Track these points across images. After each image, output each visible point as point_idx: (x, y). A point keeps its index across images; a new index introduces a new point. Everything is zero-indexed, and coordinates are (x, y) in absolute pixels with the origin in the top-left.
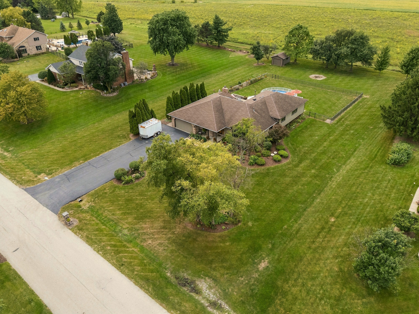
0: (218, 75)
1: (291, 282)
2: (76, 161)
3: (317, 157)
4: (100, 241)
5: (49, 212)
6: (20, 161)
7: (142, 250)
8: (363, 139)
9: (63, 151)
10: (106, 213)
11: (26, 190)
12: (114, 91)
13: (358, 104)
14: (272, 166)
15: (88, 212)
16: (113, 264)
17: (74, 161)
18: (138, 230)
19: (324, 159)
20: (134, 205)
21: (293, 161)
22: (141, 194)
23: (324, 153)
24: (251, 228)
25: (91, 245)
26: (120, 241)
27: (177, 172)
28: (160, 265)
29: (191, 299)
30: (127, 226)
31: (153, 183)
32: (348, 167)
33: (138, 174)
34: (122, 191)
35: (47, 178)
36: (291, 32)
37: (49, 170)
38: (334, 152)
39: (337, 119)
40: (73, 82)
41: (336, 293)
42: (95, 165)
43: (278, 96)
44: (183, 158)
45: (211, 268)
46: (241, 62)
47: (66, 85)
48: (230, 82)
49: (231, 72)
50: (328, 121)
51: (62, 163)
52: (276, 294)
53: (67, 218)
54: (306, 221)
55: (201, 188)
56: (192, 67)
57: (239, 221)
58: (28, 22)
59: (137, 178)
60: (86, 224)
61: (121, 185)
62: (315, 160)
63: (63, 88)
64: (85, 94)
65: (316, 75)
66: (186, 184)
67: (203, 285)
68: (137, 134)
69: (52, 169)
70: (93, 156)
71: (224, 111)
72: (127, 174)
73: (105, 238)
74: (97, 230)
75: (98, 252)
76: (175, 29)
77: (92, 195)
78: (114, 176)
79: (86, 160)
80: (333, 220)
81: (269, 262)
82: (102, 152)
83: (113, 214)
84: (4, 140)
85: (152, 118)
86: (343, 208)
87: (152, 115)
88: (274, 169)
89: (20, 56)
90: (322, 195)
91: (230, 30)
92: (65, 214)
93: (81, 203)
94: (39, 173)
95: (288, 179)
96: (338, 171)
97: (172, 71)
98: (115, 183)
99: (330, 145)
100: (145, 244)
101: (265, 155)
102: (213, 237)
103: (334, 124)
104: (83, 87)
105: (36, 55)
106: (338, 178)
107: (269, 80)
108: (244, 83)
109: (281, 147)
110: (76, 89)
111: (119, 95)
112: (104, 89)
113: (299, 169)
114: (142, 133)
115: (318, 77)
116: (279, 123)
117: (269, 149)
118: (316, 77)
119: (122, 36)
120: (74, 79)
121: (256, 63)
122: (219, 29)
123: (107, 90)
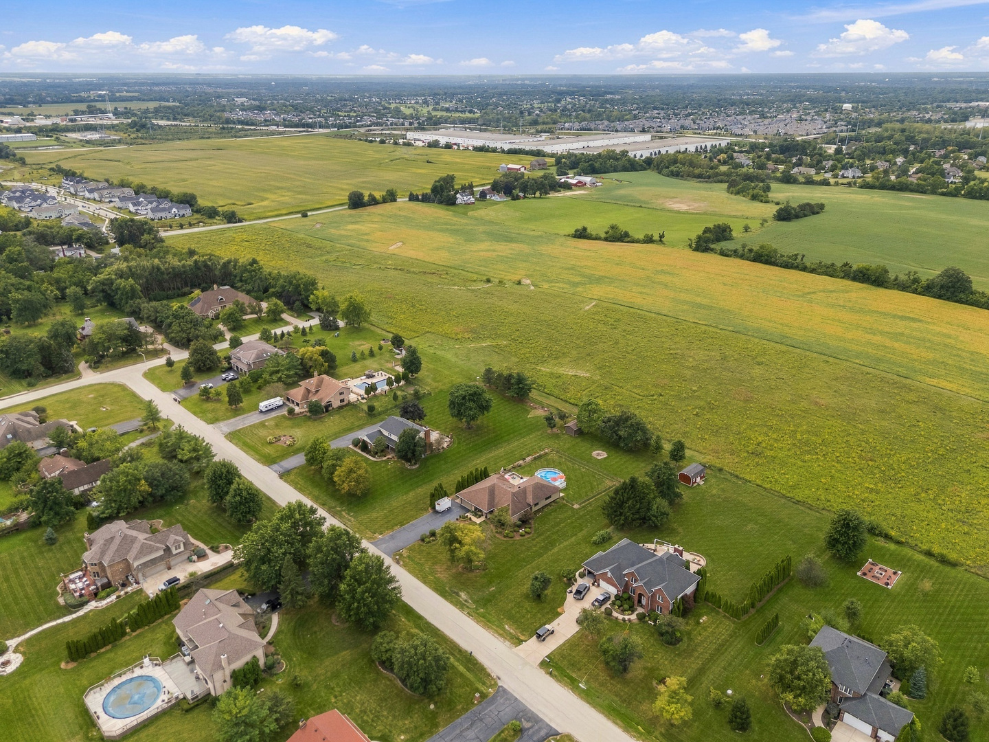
1: (503, 596)
2: (396, 526)
3: (550, 535)
6: (361, 524)
8: (591, 523)
9: (385, 518)
10: (417, 559)
11: (371, 543)
12: (415, 464)
14: (518, 539)
15: (407, 558)
16: (422, 582)
17: (394, 526)
18: (434, 569)
19: (555, 537)
20: (431, 556)
21: (533, 536)
22: (436, 550)
23: (558, 531)
24: (492, 572)
25: (410, 574)
26: (425, 573)
27: (455, 540)
28: (444, 584)
29: (456, 598)
30: (428, 567)
31: (443, 544)
32: (567, 543)
33: (434, 538)
34: (425, 548)
35: (380, 537)
37: (379, 532)
38: (565, 531)
39: (584, 504)
40: (382, 451)
41: (520, 600)
42: (408, 530)
43: (537, 485)
44: (458, 534)
45: (467, 587)
46: (536, 427)
47: (377, 453)
48: (516, 456)
49: (522, 440)
50: (575, 506)
51: (387, 527)
52: (494, 600)
53: (397, 560)
54: (523, 572)
55: (464, 548)
56: (487, 432)
57: (486, 569)
58: (325, 362)
59: (433, 540)
60: (406, 564)
61: (424, 544)
62: (548, 537)
63: (374, 457)
64: (393, 465)
65: (599, 452)
66: (457, 545)
67: (462, 593)
68: (434, 508)
69: (381, 531)
71: (495, 496)
72: (428, 537)
73: (417, 571)
74: (413, 567)
75: (414, 577)
77: (408, 549)
78: (420, 538)
79: (401, 526)
81: (495, 588)
83: (420, 560)
84: (344, 506)
86: (546, 567)
87: (446, 495)
88: (518, 541)
89: (327, 411)
90: (541, 559)
92: (397, 557)
93: (403, 553)
94: (375, 533)
95: (524, 548)
96: (558, 545)
97: (467, 437)
98: (420, 543)
99: (564, 527)
100: (437, 575)
101: (515, 531)
102: (471, 575)
103: (579, 509)
104: (390, 456)
105: (340, 408)
106: (556, 549)
107: (554, 456)
108: (528, 459)
109: (529, 526)
110: (384, 459)
111: (420, 467)
112: (408, 460)
113: (534, 542)
114: (438, 508)
115: (600, 454)
116: (531, 508)
117: (520, 527)
118: (598, 455)
119: (420, 375)
120: (382, 448)
121: (549, 431)
122: (521, 386)
123: (410, 462)
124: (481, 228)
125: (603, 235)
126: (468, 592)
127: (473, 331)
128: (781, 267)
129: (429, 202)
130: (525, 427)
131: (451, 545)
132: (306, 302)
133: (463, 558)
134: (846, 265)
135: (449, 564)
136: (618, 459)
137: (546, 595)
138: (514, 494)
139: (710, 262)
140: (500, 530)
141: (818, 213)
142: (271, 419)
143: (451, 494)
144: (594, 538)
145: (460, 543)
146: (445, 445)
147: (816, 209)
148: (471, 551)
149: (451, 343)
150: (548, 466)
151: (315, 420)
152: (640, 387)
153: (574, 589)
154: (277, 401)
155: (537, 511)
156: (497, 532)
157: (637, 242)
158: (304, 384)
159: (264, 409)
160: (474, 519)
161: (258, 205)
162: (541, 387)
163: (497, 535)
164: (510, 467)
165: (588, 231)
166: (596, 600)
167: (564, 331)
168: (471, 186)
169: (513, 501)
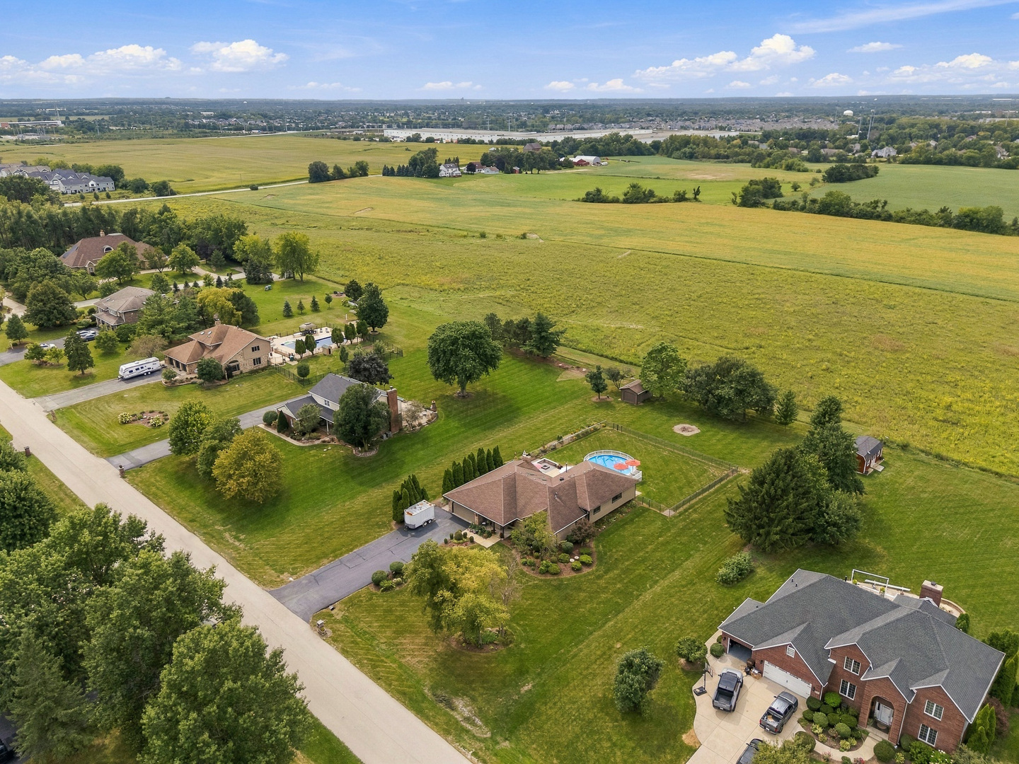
0: (530, 418)
1: (550, 704)
2: (325, 557)
3: (630, 567)
4: (357, 654)
5: (300, 620)
6: (256, 555)
7: (401, 666)
8: (705, 543)
9: (306, 543)
10: (362, 624)
11: (270, 592)
12: (370, 449)
13: (725, 486)
14: (568, 576)
15: (341, 623)
16: (371, 677)
17: (322, 558)
18: (397, 645)
19: (640, 570)
20: (393, 618)
21: (597, 570)
22: (403, 604)
23: (643, 560)
24: (523, 649)
25: (347, 658)
26: (377, 656)
27: (442, 581)
28: (418, 682)
29: (446, 714)
30: (385, 640)
31: (416, 591)
32: (667, 582)
33: (399, 579)
34: (381, 600)
35: (291, 579)
36: (650, 354)
37: (293, 569)
38: (658, 560)
39: (681, 509)
40: (314, 430)
41: (591, 716)
42: (348, 565)
43: (593, 476)
44: (449, 568)
45: (471, 687)
46: (573, 392)
47: (304, 434)
48: (545, 434)
49: (552, 412)
50: (667, 513)
51: (307, 560)
52: (531, 714)
53: (321, 627)
54: (588, 646)
55: (463, 599)
56: (493, 401)
57: (511, 642)
58: (237, 310)
59: (399, 584)
60: (340, 635)
61: (379, 592)
62: (627, 571)
63: (298, 440)
64: (331, 452)
65: (684, 425)
66: (447, 594)
67: (459, 703)
68: (402, 521)
69: (297, 568)
70: (345, 552)
71: (518, 495)
72: (387, 578)
73: (361, 652)
74: (352, 642)
75: (354, 665)
76: (467, 352)
77: (345, 603)
78: (371, 581)
79: (336, 557)
80: (618, 646)
81: (533, 686)
82: (356, 546)
83: (370, 626)
84: (231, 523)
85: (423, 499)
86: (636, 633)
87: (423, 496)
88: (569, 580)
89: (230, 376)
90: (620, 616)
91: (562, 333)
92: (320, 622)
93: (333, 612)
94: (282, 573)
95: (582, 595)
96: (651, 587)
97: (461, 409)
98: (372, 589)
99: (654, 550)
100: (403, 660)
101: (561, 561)
102: (478, 657)
103: (675, 517)
104: (327, 439)
105: (253, 372)
106: (647, 596)
107: (608, 433)
108: (566, 438)
109: (586, 550)
110: (317, 442)
111: (377, 455)
112: (358, 443)
113: (602, 582)
114: (408, 520)
115: (687, 430)
116: (588, 517)
117: (569, 552)
118: (684, 430)
119: (385, 330)
120: (315, 426)
121: (595, 398)
122: (543, 334)
123: (362, 446)
124: (470, 197)
125: (622, 198)
126: (473, 699)
127: (466, 281)
128: (856, 217)
129: (407, 175)
130: (555, 395)
131: (434, 594)
132: (228, 252)
133: (460, 623)
134: (943, 211)
135: (429, 632)
136: (719, 437)
137: (650, 702)
138: (553, 492)
139: (764, 216)
140: (530, 559)
141: (872, 176)
142: (136, 389)
143: (434, 497)
144: (722, 571)
145: (453, 588)
146: (424, 421)
147: (871, 173)
148: (479, 605)
149: (433, 295)
150: (602, 447)
151: (208, 389)
152: (722, 338)
153: (711, 684)
154: (152, 363)
155: (599, 523)
156: (525, 564)
157: (666, 202)
158: (197, 337)
159: (127, 375)
160: (478, 539)
161: (199, 182)
162: (573, 344)
163: (525, 569)
164: (537, 451)
165: (604, 193)
166: (771, 712)
167: (593, 279)
168: (457, 161)
169: (554, 506)
